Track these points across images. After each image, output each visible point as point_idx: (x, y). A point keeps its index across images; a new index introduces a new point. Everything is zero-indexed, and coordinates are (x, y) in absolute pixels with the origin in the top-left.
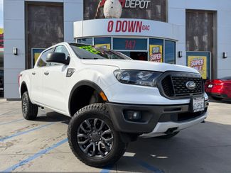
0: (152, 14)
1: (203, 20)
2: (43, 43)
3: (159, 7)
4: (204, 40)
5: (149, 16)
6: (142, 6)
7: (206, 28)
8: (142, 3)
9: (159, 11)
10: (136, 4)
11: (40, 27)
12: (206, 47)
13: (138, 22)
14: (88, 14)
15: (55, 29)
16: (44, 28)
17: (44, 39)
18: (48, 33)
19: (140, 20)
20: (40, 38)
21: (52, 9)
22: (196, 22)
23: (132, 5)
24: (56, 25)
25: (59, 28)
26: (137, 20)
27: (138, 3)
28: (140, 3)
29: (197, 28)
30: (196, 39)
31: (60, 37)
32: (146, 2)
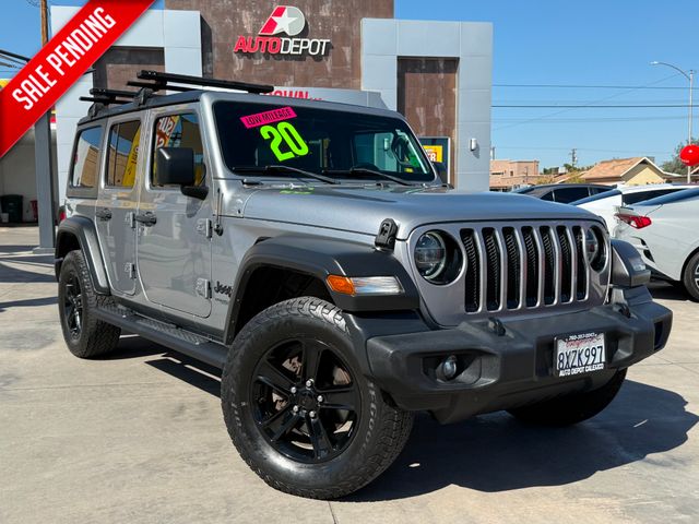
0: (334, 66)
3: (347, 51)
4: (436, 114)
5: (329, 69)
6: (314, 49)
7: (440, 90)
8: (315, 44)
9: (348, 58)
10: (302, 47)
12: (441, 127)
13: (301, 93)
19: (304, 90)
21: (142, 56)
26: (299, 89)
27: (305, 44)
28: (310, 45)
29: (422, 91)
30: (420, 111)
32: (322, 43)
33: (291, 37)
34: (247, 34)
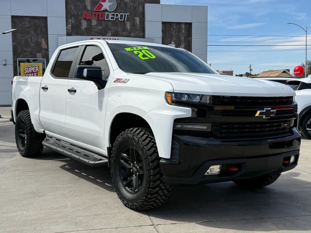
0: (131, 26)
1: (180, 31)
2: (28, 53)
5: (129, 28)
7: (183, 38)
9: (138, 23)
11: (25, 38)
14: (70, 26)
15: (40, 40)
16: (29, 39)
17: (29, 50)
18: (32, 44)
19: (117, 38)
20: (25, 49)
21: (36, 21)
22: (174, 33)
23: (112, 18)
24: (40, 36)
25: (43, 40)
27: (117, 15)
28: (119, 16)
31: (44, 48)
32: (125, 15)
33: (110, 12)
34: (88, 11)
